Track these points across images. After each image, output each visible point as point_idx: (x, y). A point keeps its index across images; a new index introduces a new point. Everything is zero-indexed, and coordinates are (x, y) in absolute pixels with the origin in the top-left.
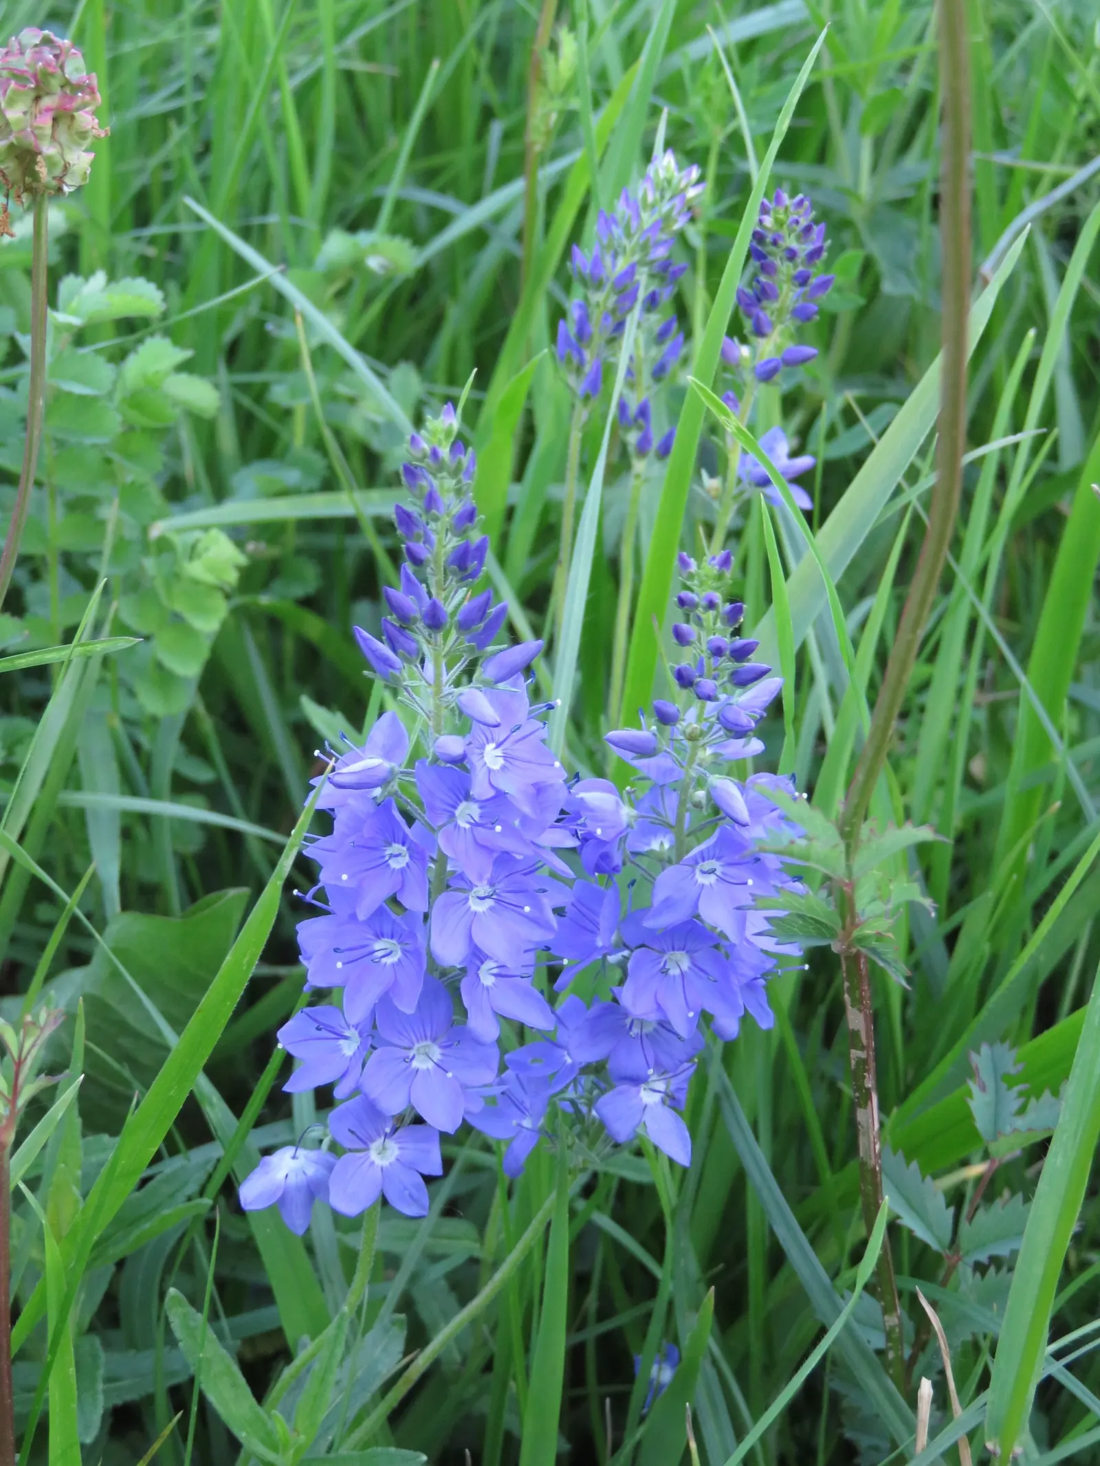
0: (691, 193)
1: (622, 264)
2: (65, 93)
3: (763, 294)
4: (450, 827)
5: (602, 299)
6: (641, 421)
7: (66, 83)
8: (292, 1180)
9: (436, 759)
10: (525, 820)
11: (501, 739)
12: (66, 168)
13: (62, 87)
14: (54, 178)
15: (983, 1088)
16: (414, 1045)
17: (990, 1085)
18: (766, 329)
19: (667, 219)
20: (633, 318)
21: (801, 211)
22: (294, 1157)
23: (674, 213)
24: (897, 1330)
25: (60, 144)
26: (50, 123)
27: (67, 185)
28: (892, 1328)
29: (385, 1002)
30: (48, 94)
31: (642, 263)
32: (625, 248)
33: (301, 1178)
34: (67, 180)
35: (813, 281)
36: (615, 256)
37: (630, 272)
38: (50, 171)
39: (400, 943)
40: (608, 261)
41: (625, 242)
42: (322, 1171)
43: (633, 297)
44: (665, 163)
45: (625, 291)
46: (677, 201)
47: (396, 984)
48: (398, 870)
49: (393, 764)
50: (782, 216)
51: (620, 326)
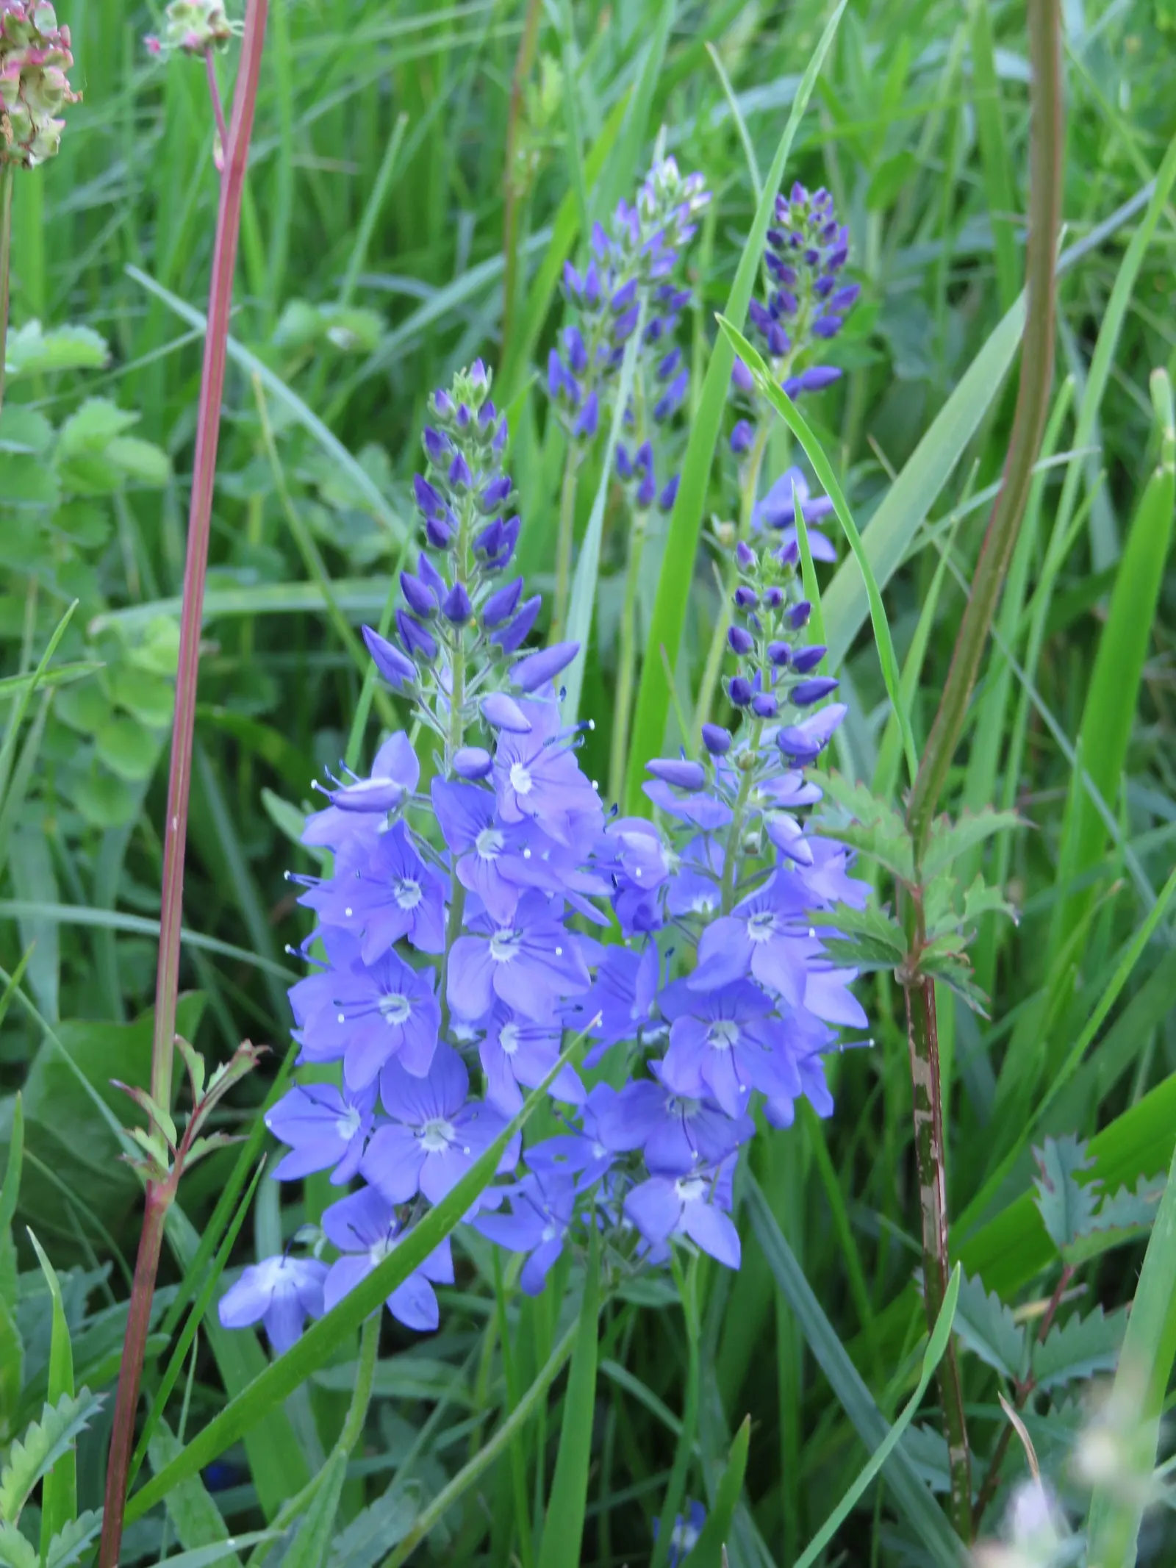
0: (696, 203)
1: (620, 283)
2: (35, 47)
3: (781, 306)
4: (471, 856)
5: (599, 321)
6: (642, 468)
7: (35, 36)
8: (280, 1293)
9: (455, 776)
10: (557, 850)
11: (529, 758)
12: (34, 131)
13: (31, 40)
14: (20, 144)
15: (1051, 1188)
16: (423, 1121)
17: (1058, 1183)
18: (784, 347)
19: (668, 232)
20: (633, 345)
21: (823, 207)
22: (282, 1266)
23: (678, 224)
24: (965, 1465)
25: (29, 106)
26: (17, 79)
27: (35, 155)
28: (959, 1463)
29: (392, 1069)
30: (15, 47)
31: (644, 281)
32: (623, 264)
33: (290, 1292)
34: (34, 148)
35: (836, 291)
36: (613, 274)
37: (630, 290)
38: (16, 135)
39: (409, 998)
40: (604, 279)
41: (623, 256)
42: (315, 1284)
43: (632, 320)
44: (666, 172)
45: (623, 312)
46: (681, 212)
47: (404, 1044)
48: (409, 910)
49: (405, 786)
50: (801, 213)
51: (618, 354)
